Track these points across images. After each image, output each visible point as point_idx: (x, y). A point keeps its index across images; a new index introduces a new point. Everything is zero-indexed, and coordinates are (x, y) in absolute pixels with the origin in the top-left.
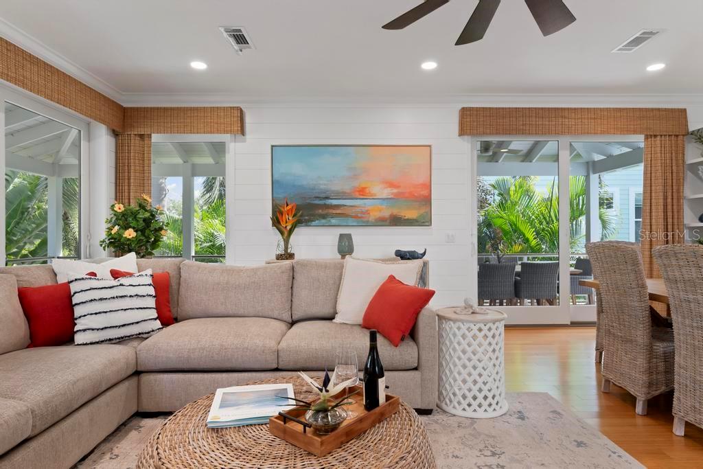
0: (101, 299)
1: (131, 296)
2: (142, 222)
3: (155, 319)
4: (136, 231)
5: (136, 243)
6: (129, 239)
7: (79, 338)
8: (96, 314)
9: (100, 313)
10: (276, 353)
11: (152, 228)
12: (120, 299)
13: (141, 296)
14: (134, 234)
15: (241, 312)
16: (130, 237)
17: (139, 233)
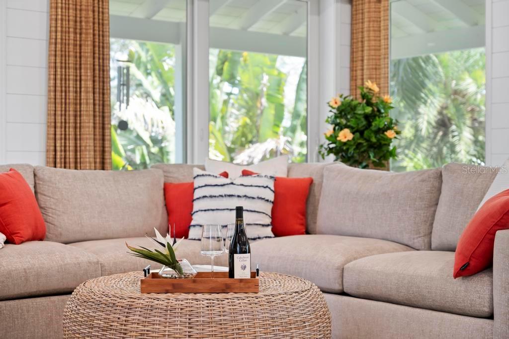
0: (211, 197)
1: (239, 196)
2: (363, 119)
3: (268, 225)
4: (353, 133)
5: (354, 147)
6: (345, 144)
7: (193, 233)
8: (205, 210)
9: (208, 210)
10: (339, 272)
11: (373, 128)
12: (228, 198)
13: (249, 198)
14: (350, 136)
15: (368, 232)
16: (344, 140)
17: (358, 134)
